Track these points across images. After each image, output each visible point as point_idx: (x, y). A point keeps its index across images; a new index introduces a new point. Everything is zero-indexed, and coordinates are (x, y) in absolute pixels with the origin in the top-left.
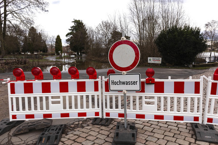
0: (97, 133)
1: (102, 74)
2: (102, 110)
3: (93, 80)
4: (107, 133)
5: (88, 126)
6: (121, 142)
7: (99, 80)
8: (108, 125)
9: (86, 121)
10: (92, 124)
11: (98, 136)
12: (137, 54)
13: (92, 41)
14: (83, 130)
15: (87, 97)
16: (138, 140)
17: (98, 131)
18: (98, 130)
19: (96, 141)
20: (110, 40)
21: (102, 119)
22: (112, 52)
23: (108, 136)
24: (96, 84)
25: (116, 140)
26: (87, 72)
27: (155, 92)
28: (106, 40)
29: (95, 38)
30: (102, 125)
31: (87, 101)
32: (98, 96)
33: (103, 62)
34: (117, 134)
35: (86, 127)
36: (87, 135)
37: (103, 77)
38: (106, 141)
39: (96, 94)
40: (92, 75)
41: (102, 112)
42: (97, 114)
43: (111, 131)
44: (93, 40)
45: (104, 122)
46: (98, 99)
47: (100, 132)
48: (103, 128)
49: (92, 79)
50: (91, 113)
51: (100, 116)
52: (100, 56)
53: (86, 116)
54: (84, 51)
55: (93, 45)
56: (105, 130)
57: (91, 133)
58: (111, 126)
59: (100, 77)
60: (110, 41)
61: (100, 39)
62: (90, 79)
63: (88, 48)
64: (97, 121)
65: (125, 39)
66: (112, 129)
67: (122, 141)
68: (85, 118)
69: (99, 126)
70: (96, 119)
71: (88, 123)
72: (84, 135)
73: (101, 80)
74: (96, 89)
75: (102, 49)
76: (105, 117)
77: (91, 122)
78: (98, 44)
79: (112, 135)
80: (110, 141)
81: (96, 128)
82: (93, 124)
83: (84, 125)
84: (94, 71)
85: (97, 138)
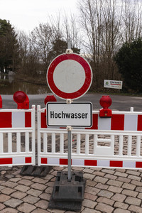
0: (29, 188)
1: (37, 102)
2: (36, 154)
3: (23, 111)
4: (42, 187)
5: (15, 177)
6: (62, 199)
7: (32, 110)
8: (44, 176)
9: (11, 170)
10: (20, 174)
11: (28, 192)
12: (88, 75)
13: (24, 52)
14: (8, 183)
15: (14, 135)
16: (87, 197)
17: (29, 184)
18: (29, 183)
19: (25, 200)
20: (51, 52)
21: (35, 168)
22: (52, 70)
23: (44, 191)
24: (28, 116)
25: (55, 197)
26: (15, 98)
28: (45, 52)
29: (28, 49)
30: (35, 176)
31: (14, 142)
32: (30, 133)
33: (39, 84)
34: (57, 189)
35: (11, 180)
36: (12, 191)
37: (39, 106)
38: (41, 199)
39: (27, 130)
40: (22, 103)
41: (36, 157)
42: (28, 160)
43: (49, 184)
44: (26, 52)
45: (38, 171)
46: (30, 138)
47: (33, 186)
48: (37, 180)
49: (22, 108)
50: (19, 158)
51: (33, 163)
52: (36, 75)
53: (11, 163)
54: (12, 67)
55: (26, 58)
56: (39, 184)
57: (19, 188)
58: (49, 177)
59: (34, 106)
60: (51, 55)
61: (37, 50)
62: (18, 108)
63: (18, 62)
64: (29, 171)
65: (71, 52)
66: (50, 181)
67: (64, 197)
68: (10, 165)
69: (30, 178)
70: (26, 167)
71: (15, 173)
72: (8, 191)
73: (36, 111)
74: (28, 124)
75: (39, 65)
76: (40, 164)
77: (19, 171)
78: (33, 58)
79: (50, 190)
80: (46, 198)
81: (26, 181)
82: (22, 175)
83: (8, 176)
84: (26, 98)
85: (28, 195)
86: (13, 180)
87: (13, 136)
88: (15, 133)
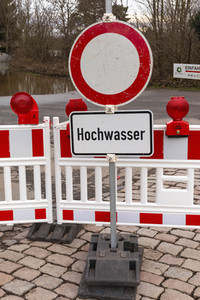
0: (43, 262)
2: (54, 202)
3: (29, 128)
4: (67, 261)
5: (18, 243)
6: (102, 282)
7: (44, 126)
8: (68, 242)
9: (12, 231)
10: (28, 238)
11: (43, 270)
12: (144, 60)
13: (25, 17)
14: (6, 254)
15: (15, 170)
16: (145, 277)
17: (44, 256)
18: (43, 254)
19: (38, 282)
20: (73, 15)
21: (53, 227)
22: (78, 52)
23: (69, 268)
24: (37, 137)
25: (90, 278)
26: (14, 105)
27: (189, 158)
28: (63, 15)
29: (32, 11)
30: (54, 241)
31: (15, 181)
32: (42, 166)
33: (55, 75)
34: (93, 264)
35: (12, 247)
36: (15, 266)
37: (56, 119)
38: (65, 282)
39: (36, 162)
40: (27, 112)
41: (54, 208)
42: (40, 213)
43: (78, 255)
44: (29, 16)
45: (57, 234)
46: (43, 175)
47: (50, 259)
48: (57, 248)
49: (25, 123)
50: (24, 210)
51: (49, 219)
52: (48, 59)
53: (12, 219)
54: (5, 45)
55: (29, 27)
56: (61, 254)
57: (27, 261)
58: (77, 243)
59: (47, 118)
61: (48, 12)
62: (20, 123)
63: (16, 37)
64: (42, 232)
65: (113, 19)
66: (79, 250)
67: (104, 279)
68: (9, 223)
69: (45, 244)
70: (37, 226)
71: (19, 236)
72: (10, 267)
73: (51, 127)
74: (38, 150)
75: (53, 40)
76: (61, 221)
77: (26, 233)
78: (42, 27)
79: (80, 265)
80: (73, 281)
81: (39, 249)
82: (31, 239)
83: (8, 242)
84: (32, 103)
85: (42, 274)
86: (16, 247)
87: (12, 171)
88: (17, 168)
